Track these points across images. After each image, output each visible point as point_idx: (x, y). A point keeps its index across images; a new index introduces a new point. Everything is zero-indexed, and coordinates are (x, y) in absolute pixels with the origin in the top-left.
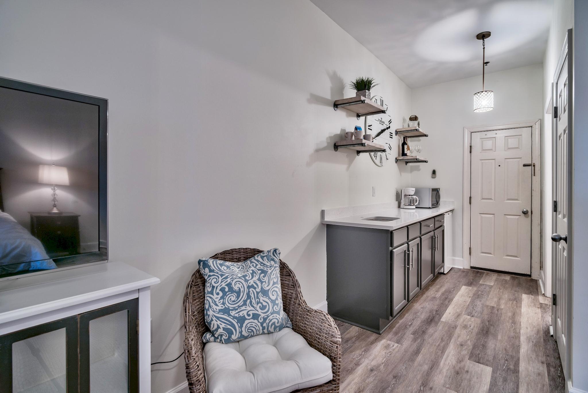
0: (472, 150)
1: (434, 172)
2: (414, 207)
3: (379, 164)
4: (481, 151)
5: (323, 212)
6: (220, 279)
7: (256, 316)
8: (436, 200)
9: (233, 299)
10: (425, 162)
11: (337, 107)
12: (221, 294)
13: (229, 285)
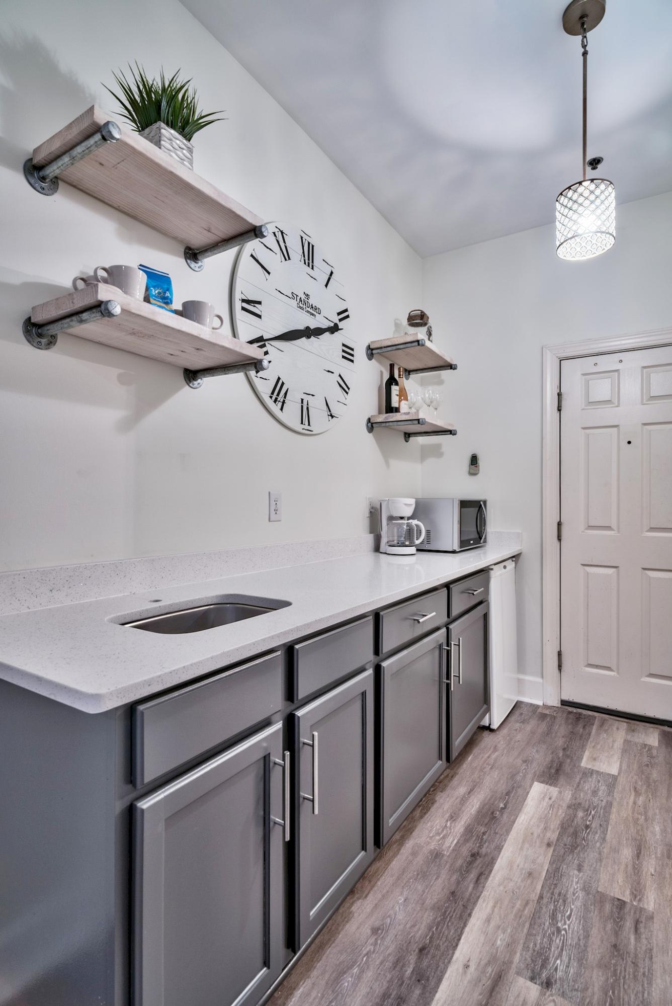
0: (564, 403)
1: (474, 460)
2: (412, 550)
3: (299, 427)
4: (585, 406)
8: (475, 530)
10: (451, 432)
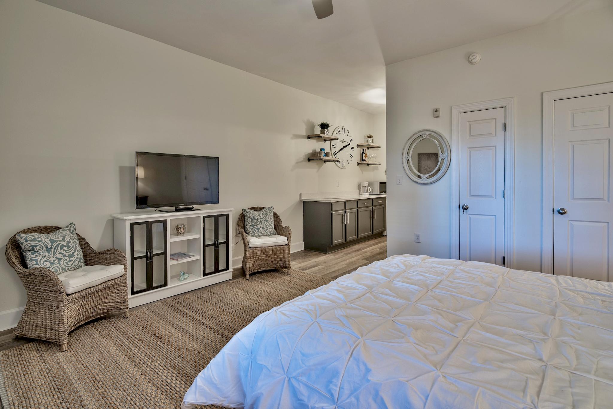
2: (368, 194)
3: (342, 167)
5: (301, 195)
6: (251, 215)
7: (263, 228)
9: (255, 222)
10: (379, 164)
11: (309, 138)
12: (251, 220)
13: (254, 217)
